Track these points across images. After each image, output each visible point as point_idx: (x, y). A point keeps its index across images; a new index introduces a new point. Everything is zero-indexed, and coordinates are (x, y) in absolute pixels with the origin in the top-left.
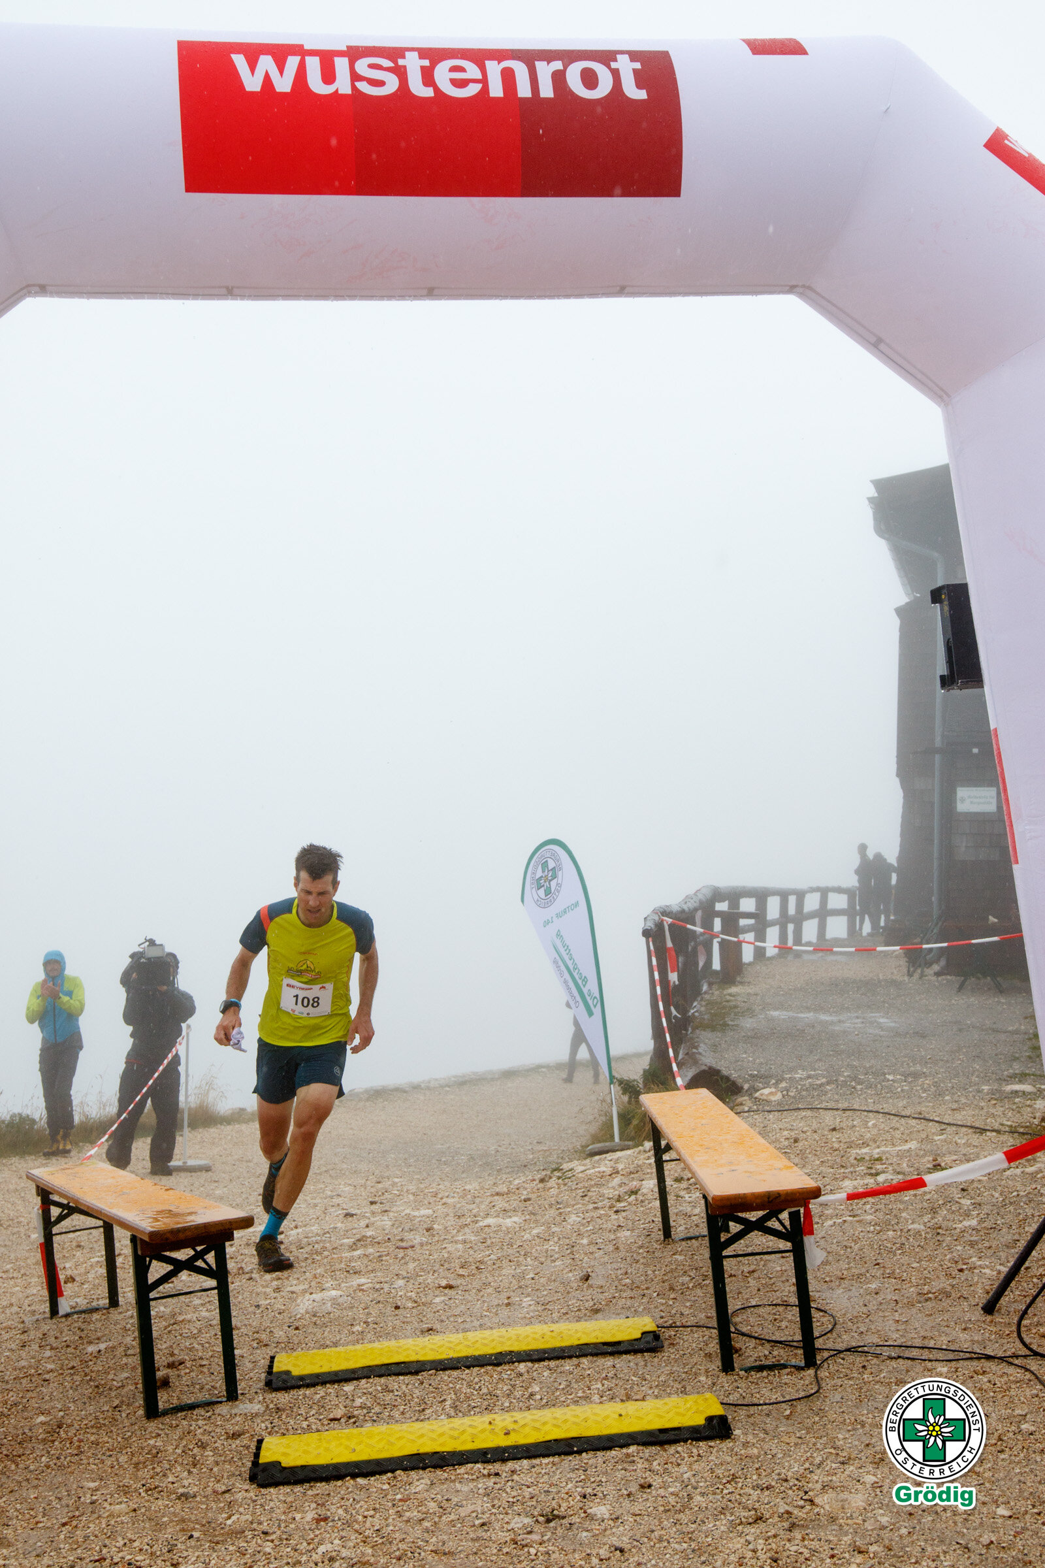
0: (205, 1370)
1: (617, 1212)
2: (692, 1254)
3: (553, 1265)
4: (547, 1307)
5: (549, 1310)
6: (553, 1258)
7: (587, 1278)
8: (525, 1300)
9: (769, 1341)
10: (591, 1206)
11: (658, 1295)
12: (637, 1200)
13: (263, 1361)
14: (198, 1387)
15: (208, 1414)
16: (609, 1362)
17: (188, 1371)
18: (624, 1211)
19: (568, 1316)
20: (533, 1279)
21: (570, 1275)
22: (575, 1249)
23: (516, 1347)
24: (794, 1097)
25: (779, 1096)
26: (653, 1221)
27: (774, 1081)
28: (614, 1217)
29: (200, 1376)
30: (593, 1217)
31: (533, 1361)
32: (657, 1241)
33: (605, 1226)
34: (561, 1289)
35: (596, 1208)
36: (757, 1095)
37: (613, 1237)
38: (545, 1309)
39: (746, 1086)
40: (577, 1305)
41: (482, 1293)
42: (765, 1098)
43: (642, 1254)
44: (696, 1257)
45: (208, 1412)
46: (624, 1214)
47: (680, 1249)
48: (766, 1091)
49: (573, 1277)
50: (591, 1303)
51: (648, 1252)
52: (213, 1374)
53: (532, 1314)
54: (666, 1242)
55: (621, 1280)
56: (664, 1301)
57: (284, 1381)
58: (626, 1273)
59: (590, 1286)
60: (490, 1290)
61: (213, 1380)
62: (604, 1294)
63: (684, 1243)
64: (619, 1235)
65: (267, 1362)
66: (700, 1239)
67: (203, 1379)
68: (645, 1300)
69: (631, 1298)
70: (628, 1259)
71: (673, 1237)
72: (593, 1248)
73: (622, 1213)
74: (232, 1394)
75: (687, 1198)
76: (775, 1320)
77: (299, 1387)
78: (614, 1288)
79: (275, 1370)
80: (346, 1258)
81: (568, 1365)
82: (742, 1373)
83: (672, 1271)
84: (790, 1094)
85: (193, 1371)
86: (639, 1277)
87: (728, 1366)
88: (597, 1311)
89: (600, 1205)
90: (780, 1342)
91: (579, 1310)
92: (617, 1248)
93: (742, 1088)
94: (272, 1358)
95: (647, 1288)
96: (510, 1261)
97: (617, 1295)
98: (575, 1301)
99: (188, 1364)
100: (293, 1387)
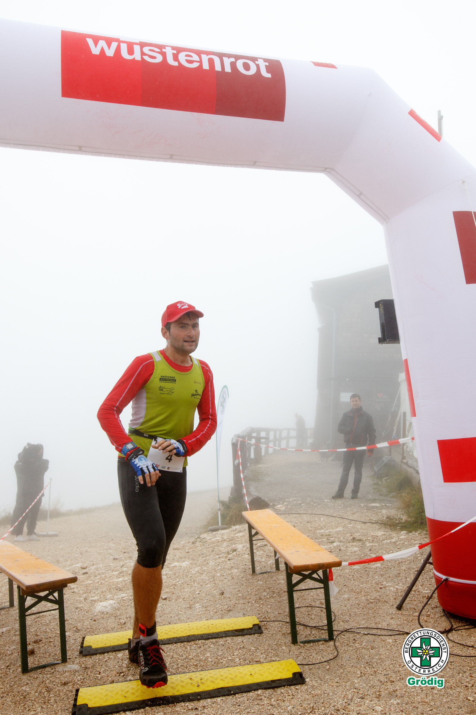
0: (52, 644)
1: (229, 560)
2: (266, 581)
3: (207, 586)
4: (207, 609)
5: (208, 610)
6: (206, 583)
7: (223, 594)
8: (197, 605)
9: (310, 627)
10: (217, 556)
11: (255, 602)
12: (236, 554)
13: (79, 639)
14: (48, 654)
15: (52, 671)
16: (239, 639)
17: (43, 645)
18: (232, 559)
19: (217, 614)
20: (199, 594)
21: (215, 592)
22: (215, 578)
23: (196, 633)
24: (290, 509)
25: (284, 508)
26: (246, 564)
27: (282, 502)
28: (229, 562)
29: (49, 648)
30: (219, 562)
31: (205, 639)
32: (249, 574)
33: (226, 567)
34: (212, 599)
35: (219, 557)
36: (276, 507)
37: (230, 572)
38: (206, 610)
39: (271, 504)
40: (220, 607)
41: (177, 602)
42: (278, 508)
43: (244, 580)
44: (267, 582)
45: (52, 669)
46: (232, 561)
47: (260, 578)
48: (279, 506)
49: (216, 592)
50: (226, 607)
51: (247, 580)
52: (55, 646)
53: (201, 613)
54: (253, 575)
55: (237, 594)
56: (258, 605)
57: (89, 652)
58: (239, 591)
59: (225, 598)
60: (181, 600)
61: (55, 650)
62: (231, 602)
63: (261, 575)
64: (232, 571)
65: (81, 640)
66: (267, 573)
67: (50, 649)
68: (250, 605)
69: (244, 603)
70: (239, 583)
71: (256, 572)
72: (223, 578)
73: (232, 560)
74: (64, 659)
75: (258, 554)
76: (309, 614)
77: (96, 654)
78: (235, 598)
79: (84, 645)
80: (116, 582)
81: (221, 641)
82: (301, 644)
83: (258, 590)
84: (288, 507)
85: (45, 645)
86: (245, 593)
87: (294, 641)
88: (230, 611)
89: (221, 556)
90: (315, 627)
91: (222, 610)
92: (233, 578)
93: (270, 505)
94: (84, 638)
95: (250, 598)
96: (188, 584)
97: (237, 602)
98: (219, 605)
99: (44, 640)
100: (93, 654)
